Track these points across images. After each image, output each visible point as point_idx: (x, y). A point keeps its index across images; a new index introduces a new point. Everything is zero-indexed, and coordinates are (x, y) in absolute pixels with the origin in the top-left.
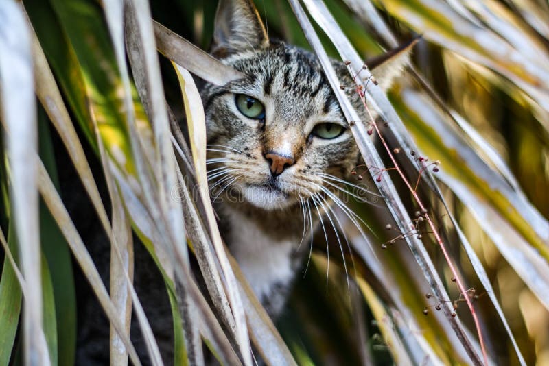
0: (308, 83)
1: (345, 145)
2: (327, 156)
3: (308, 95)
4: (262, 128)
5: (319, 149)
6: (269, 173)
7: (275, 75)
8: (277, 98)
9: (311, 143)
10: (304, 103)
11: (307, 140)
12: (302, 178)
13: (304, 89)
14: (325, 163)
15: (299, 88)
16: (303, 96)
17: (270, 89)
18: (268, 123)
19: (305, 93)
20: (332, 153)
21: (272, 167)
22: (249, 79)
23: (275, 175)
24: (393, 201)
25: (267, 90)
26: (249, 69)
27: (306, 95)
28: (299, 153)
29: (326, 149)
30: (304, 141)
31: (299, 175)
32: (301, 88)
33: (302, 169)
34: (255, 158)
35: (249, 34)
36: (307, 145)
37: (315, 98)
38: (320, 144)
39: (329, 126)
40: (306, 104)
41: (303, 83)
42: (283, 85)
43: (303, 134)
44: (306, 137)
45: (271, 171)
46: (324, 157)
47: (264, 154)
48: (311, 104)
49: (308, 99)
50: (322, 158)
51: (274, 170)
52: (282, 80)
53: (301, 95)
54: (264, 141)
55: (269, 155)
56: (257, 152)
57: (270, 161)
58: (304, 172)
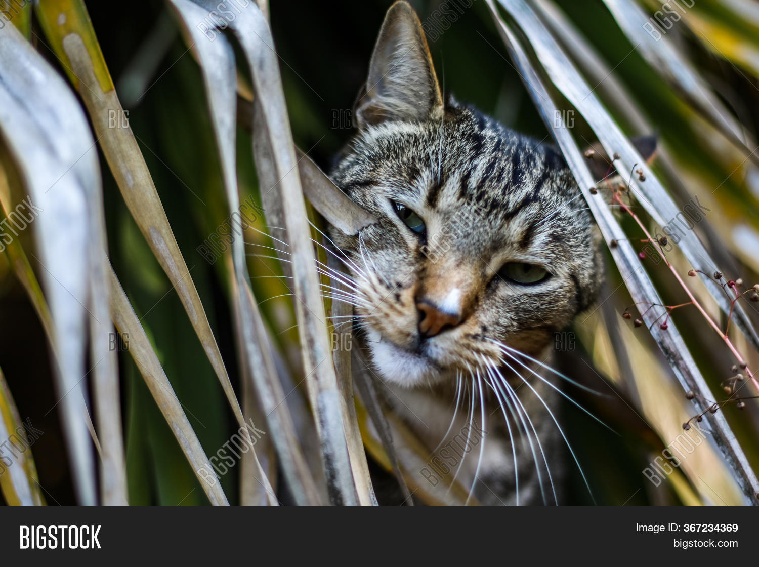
0: (504, 194)
1: (548, 299)
2: (517, 314)
3: (500, 216)
5: (506, 301)
6: (415, 332)
7: (448, 177)
8: (445, 214)
9: (494, 291)
10: (492, 229)
11: (488, 285)
12: (468, 347)
13: (495, 204)
14: (512, 325)
15: (486, 201)
16: (492, 217)
17: (436, 200)
19: (495, 211)
20: (525, 310)
21: (422, 325)
22: (408, 174)
23: (424, 337)
24: (680, 362)
25: (432, 200)
26: (410, 154)
27: (496, 215)
28: (471, 306)
29: (517, 303)
30: (484, 287)
31: (465, 341)
32: (490, 201)
33: (472, 332)
34: (403, 303)
35: (412, 90)
36: (486, 292)
37: (511, 223)
38: (510, 293)
39: (528, 268)
40: (494, 230)
41: (495, 192)
42: (457, 195)
43: (484, 276)
44: (487, 280)
45: (420, 329)
46: (512, 315)
48: (502, 231)
49: (499, 222)
50: (508, 315)
51: (424, 330)
52: (458, 186)
53: (488, 214)
54: (422, 276)
55: (423, 306)
56: (407, 295)
57: (422, 315)
58: (475, 337)
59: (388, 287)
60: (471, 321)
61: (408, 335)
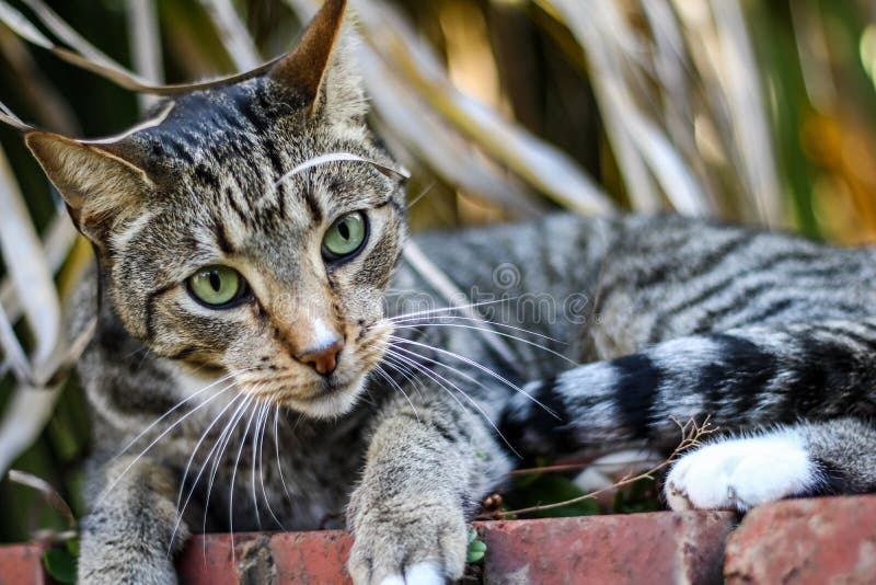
3: (279, 220)
4: (263, 314)
5: (355, 282)
6: (318, 378)
10: (285, 239)
11: (332, 285)
13: (269, 214)
16: (277, 229)
17: (230, 245)
18: (265, 302)
19: (274, 221)
21: (319, 368)
23: (328, 376)
25: (226, 248)
27: (277, 223)
32: (265, 214)
34: (284, 368)
37: (289, 215)
38: (354, 272)
40: (288, 237)
41: (261, 204)
42: (242, 225)
44: (326, 281)
45: (318, 373)
47: (295, 356)
49: (283, 226)
51: (323, 371)
52: (237, 217)
53: (273, 227)
54: (283, 337)
55: (305, 359)
56: (283, 359)
57: (312, 364)
58: (362, 335)
59: (259, 368)
60: (349, 330)
61: (313, 383)
